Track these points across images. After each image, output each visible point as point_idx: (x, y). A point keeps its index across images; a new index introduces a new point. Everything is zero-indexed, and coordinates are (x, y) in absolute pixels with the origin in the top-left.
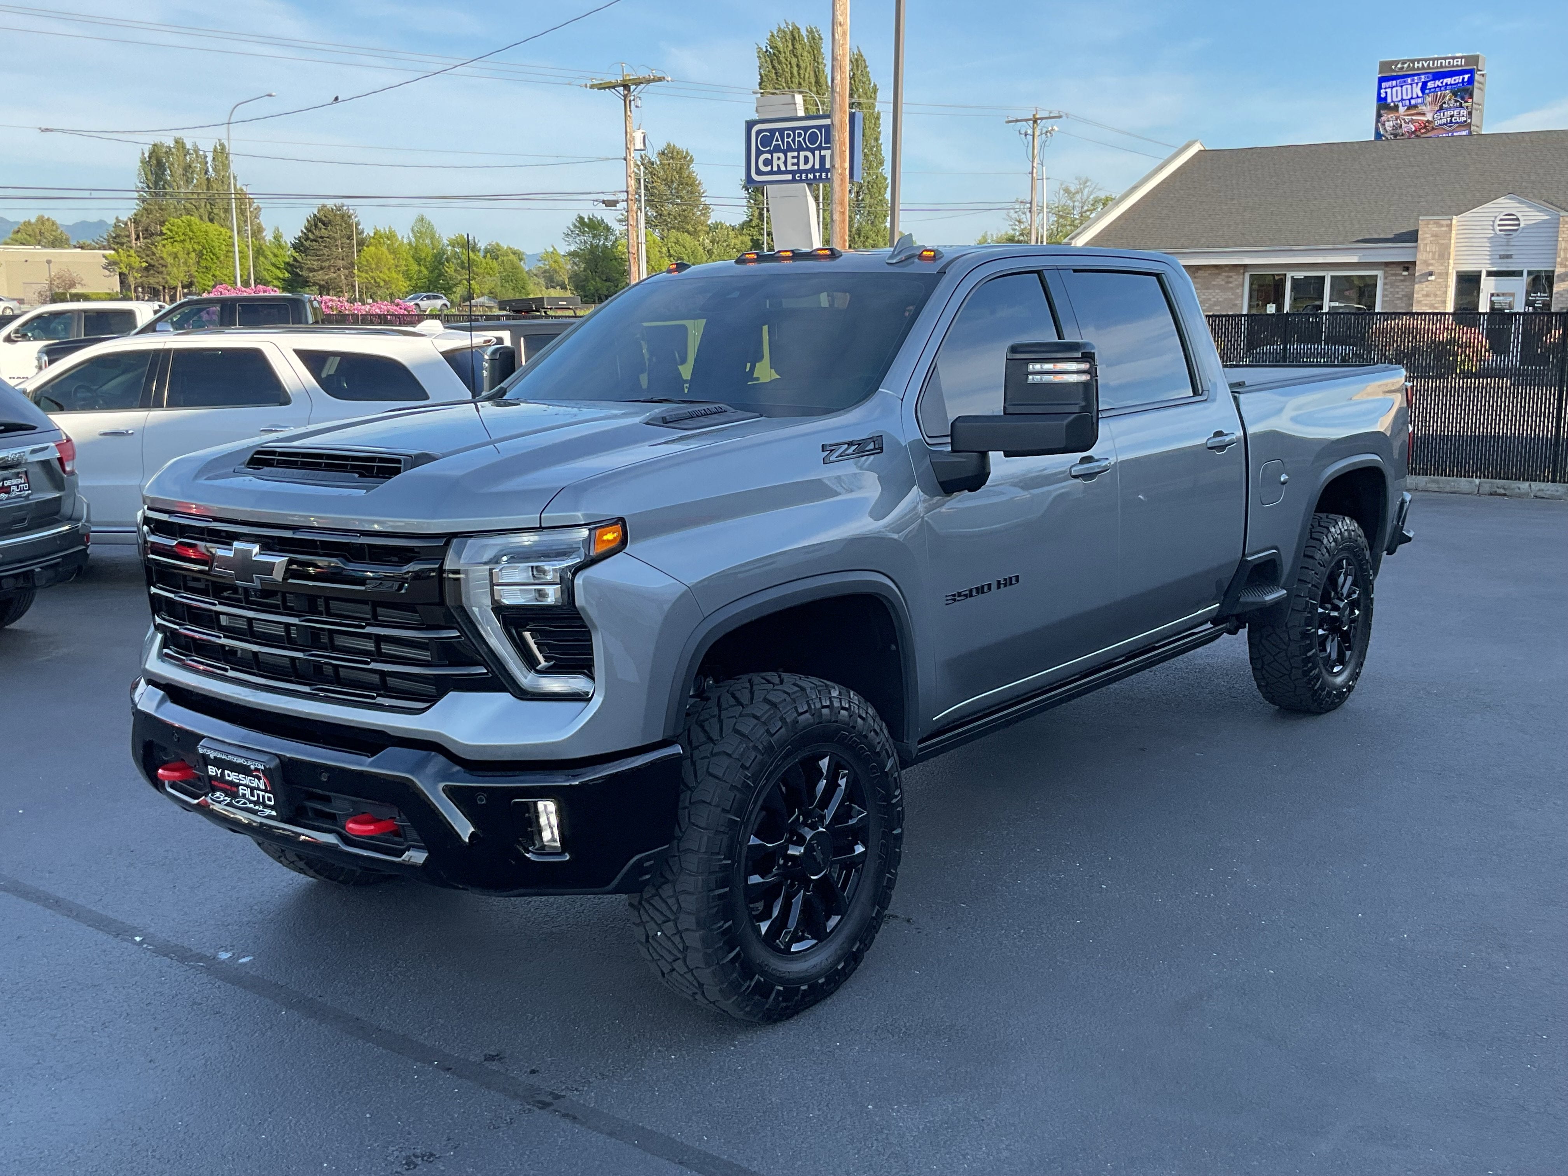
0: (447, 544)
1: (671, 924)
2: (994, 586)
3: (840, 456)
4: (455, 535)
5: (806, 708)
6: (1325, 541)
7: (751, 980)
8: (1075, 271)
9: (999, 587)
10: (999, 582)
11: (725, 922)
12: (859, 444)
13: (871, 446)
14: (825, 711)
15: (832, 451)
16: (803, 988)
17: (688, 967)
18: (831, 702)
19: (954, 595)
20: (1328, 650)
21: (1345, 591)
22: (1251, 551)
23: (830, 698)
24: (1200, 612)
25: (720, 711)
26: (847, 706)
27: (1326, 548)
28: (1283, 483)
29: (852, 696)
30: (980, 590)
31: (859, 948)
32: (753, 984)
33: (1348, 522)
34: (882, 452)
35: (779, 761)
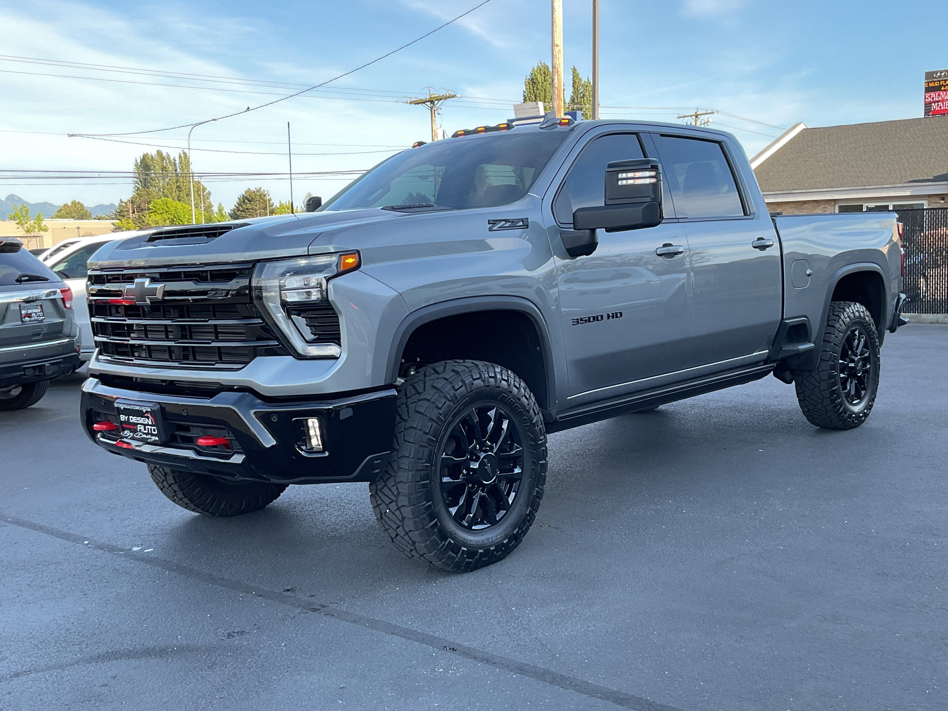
0: (254, 266)
1: (394, 503)
2: (605, 317)
3: (500, 227)
4: (259, 261)
5: (478, 376)
6: (842, 317)
7: (445, 541)
8: (662, 135)
9: (608, 318)
10: (608, 315)
11: (427, 503)
12: (513, 222)
13: (521, 223)
14: (492, 380)
15: (494, 224)
16: (480, 551)
17: (405, 531)
18: (495, 375)
19: (578, 319)
20: (848, 388)
21: (859, 351)
22: (787, 317)
23: (495, 372)
24: (755, 354)
25: (425, 377)
26: (506, 379)
27: (843, 321)
28: (809, 275)
29: (509, 373)
30: (596, 318)
31: (518, 532)
32: (446, 544)
33: (858, 306)
34: (528, 228)
35: (461, 406)
